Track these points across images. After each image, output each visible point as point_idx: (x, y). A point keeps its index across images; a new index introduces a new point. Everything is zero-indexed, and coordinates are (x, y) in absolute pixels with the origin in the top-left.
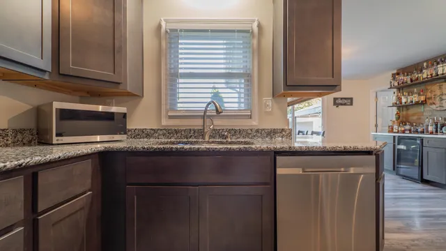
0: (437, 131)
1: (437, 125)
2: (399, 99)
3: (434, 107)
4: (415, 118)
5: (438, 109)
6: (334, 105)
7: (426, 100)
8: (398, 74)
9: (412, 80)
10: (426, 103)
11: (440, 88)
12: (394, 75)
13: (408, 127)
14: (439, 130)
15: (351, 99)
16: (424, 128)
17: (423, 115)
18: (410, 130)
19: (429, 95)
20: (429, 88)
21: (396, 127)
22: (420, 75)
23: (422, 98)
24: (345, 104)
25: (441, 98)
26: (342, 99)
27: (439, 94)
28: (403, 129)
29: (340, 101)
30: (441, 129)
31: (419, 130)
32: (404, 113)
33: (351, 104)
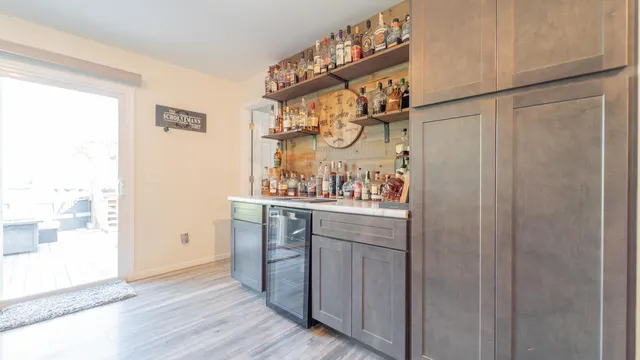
0: (334, 193)
1: (334, 179)
2: (279, 121)
3: (330, 140)
4: (304, 163)
5: (336, 145)
6: (158, 124)
7: (318, 127)
8: (278, 67)
9: (297, 79)
10: (319, 133)
11: (339, 102)
12: (272, 69)
13: (292, 183)
14: (338, 188)
15: (203, 117)
16: (317, 183)
17: (314, 158)
18: (295, 190)
19: (324, 115)
20: (323, 100)
21: (273, 182)
22: (310, 67)
23: (314, 122)
24: (187, 127)
25: (339, 121)
26: (178, 112)
27: (337, 114)
28: (285, 187)
29: (174, 118)
30: (341, 189)
31: (309, 189)
32: (289, 152)
33: (203, 129)
